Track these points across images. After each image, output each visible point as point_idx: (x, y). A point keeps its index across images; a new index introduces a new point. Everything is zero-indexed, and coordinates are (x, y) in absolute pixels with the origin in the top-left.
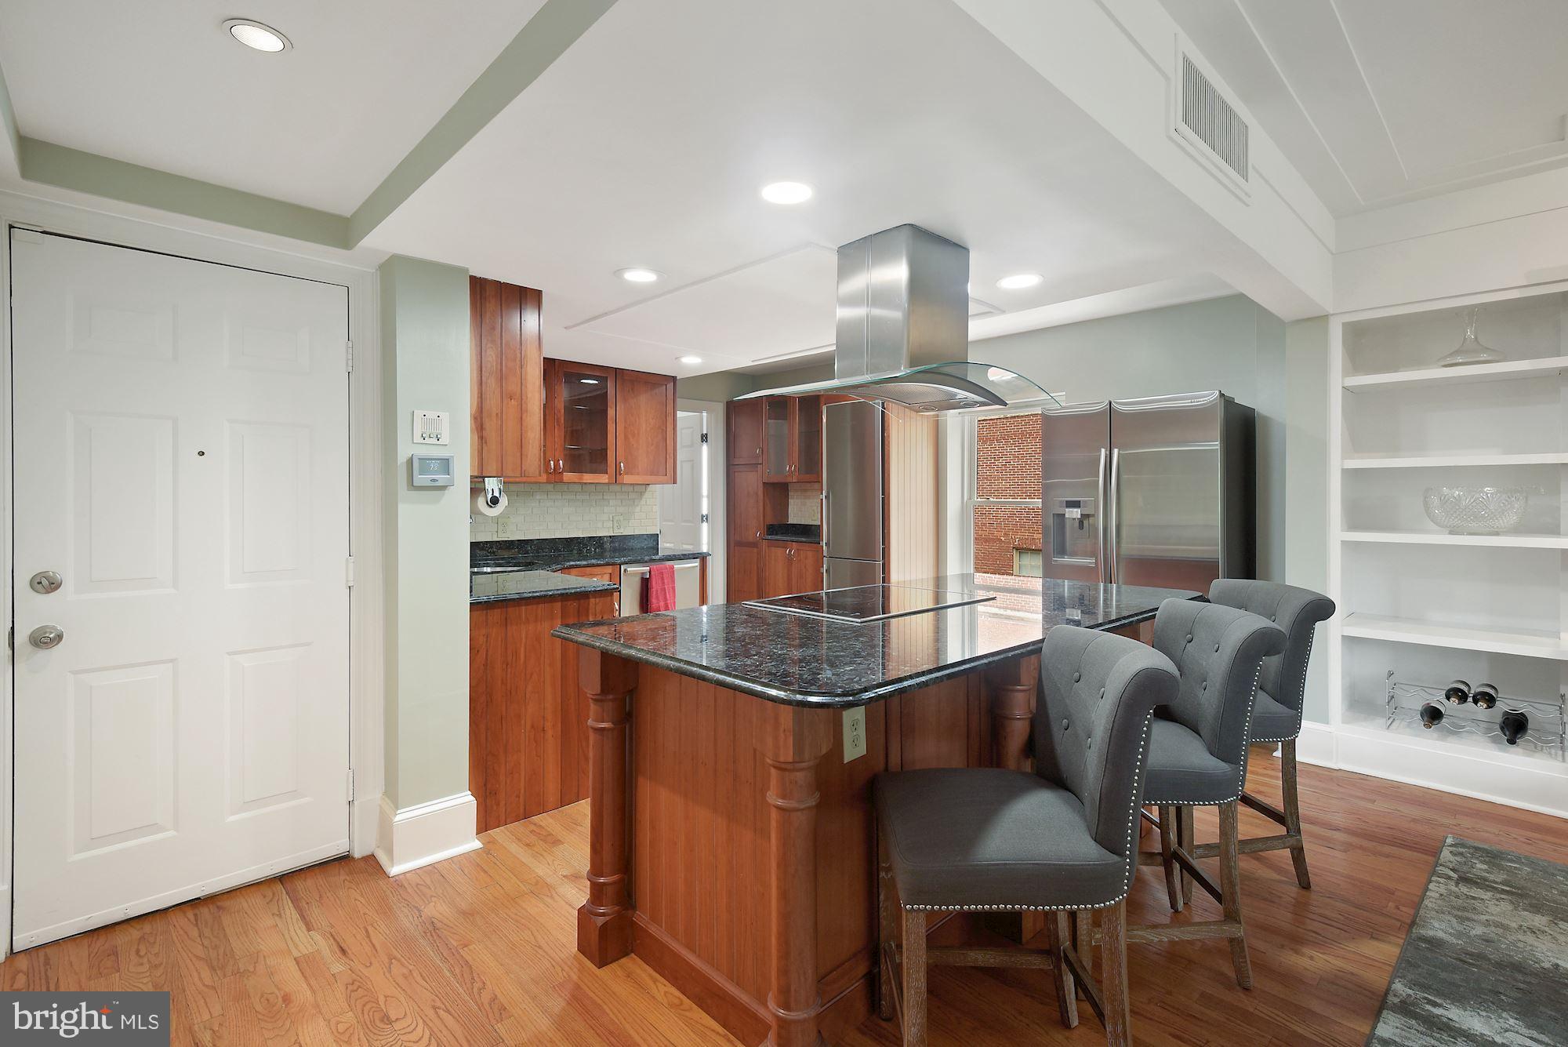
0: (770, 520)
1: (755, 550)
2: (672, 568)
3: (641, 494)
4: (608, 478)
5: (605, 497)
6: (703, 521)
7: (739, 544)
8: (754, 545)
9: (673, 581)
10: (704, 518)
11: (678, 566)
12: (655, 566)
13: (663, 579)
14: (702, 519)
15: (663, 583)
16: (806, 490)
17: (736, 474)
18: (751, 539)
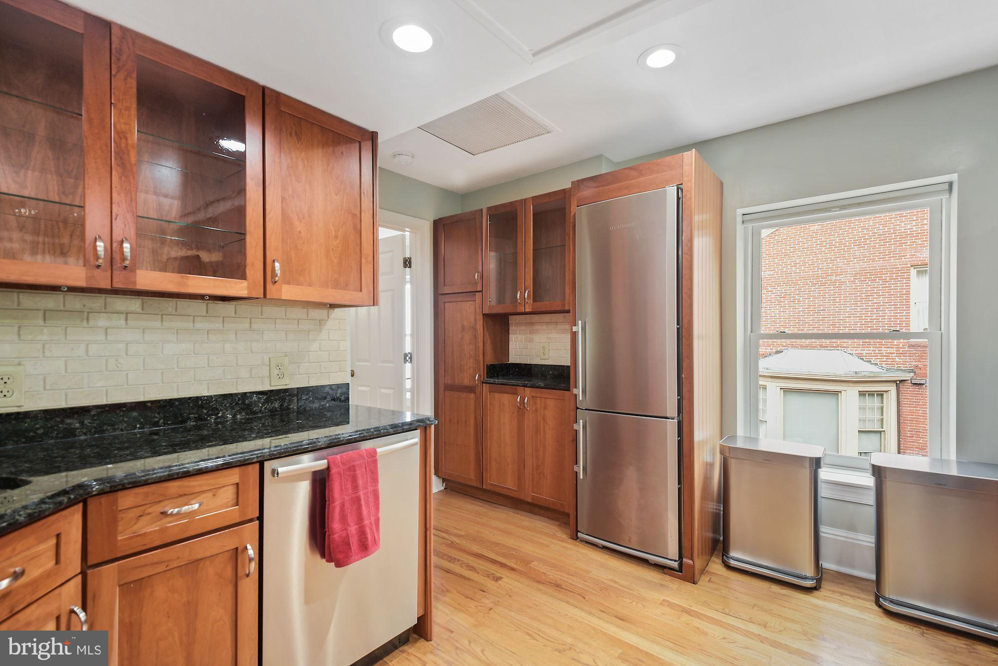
0: (490, 360)
1: (472, 396)
2: (373, 454)
3: (321, 323)
4: (248, 288)
5: (254, 326)
6: (405, 361)
7: (450, 388)
8: (471, 389)
9: (375, 480)
10: (409, 358)
11: (383, 448)
12: (339, 455)
13: (354, 479)
14: (405, 358)
15: (355, 488)
16: (532, 324)
17: (446, 304)
18: (466, 382)
